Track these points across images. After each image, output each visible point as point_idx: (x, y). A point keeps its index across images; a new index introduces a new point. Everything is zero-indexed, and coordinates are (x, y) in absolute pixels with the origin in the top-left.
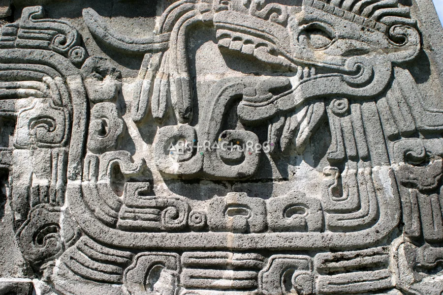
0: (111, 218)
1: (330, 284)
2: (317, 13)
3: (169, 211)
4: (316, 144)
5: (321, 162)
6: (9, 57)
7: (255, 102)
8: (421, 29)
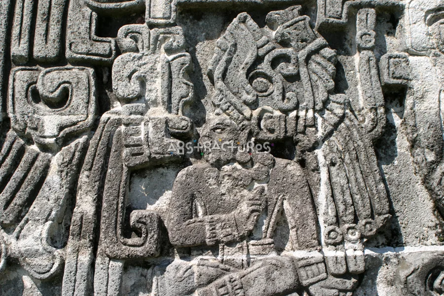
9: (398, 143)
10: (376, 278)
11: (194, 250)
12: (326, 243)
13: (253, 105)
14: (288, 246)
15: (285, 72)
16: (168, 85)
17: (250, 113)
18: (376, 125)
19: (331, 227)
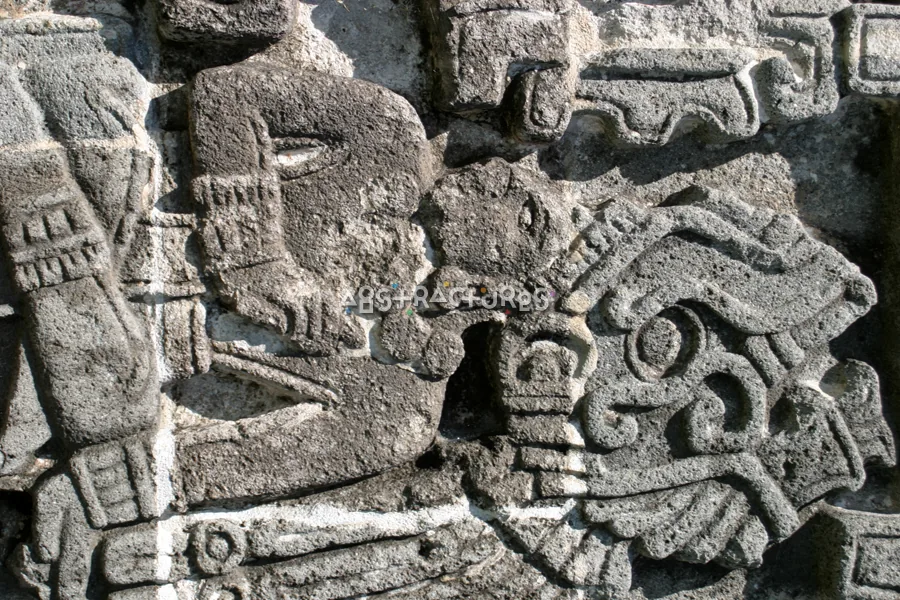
11: (179, 140)
12: (196, 526)
13: (601, 320)
14: (189, 416)
15: (698, 414)
16: (664, 70)
17: (579, 309)
19: (241, 542)
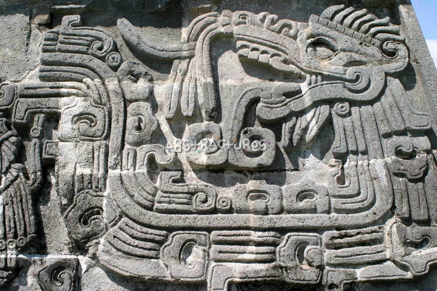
0: (149, 202)
1: (336, 257)
2: (323, 29)
3: (199, 196)
4: (322, 140)
5: (326, 156)
6: (51, 60)
7: (271, 104)
8: (409, 45)
9: (52, 194)
10: (27, 273)
18: (35, 182)
